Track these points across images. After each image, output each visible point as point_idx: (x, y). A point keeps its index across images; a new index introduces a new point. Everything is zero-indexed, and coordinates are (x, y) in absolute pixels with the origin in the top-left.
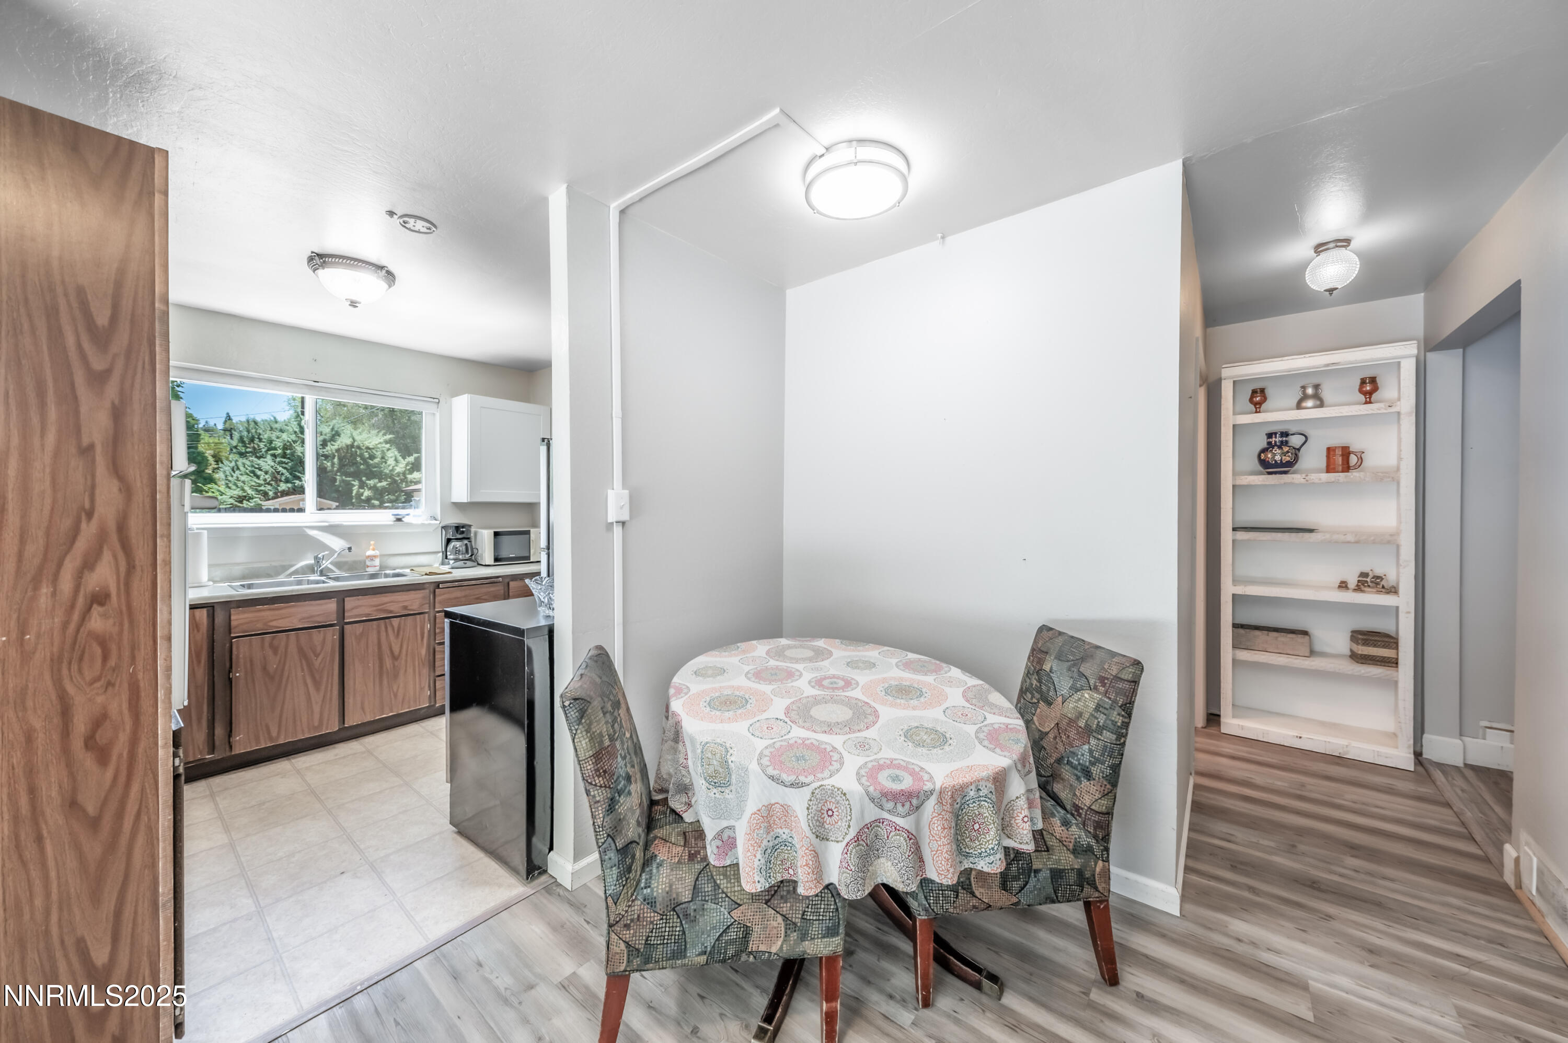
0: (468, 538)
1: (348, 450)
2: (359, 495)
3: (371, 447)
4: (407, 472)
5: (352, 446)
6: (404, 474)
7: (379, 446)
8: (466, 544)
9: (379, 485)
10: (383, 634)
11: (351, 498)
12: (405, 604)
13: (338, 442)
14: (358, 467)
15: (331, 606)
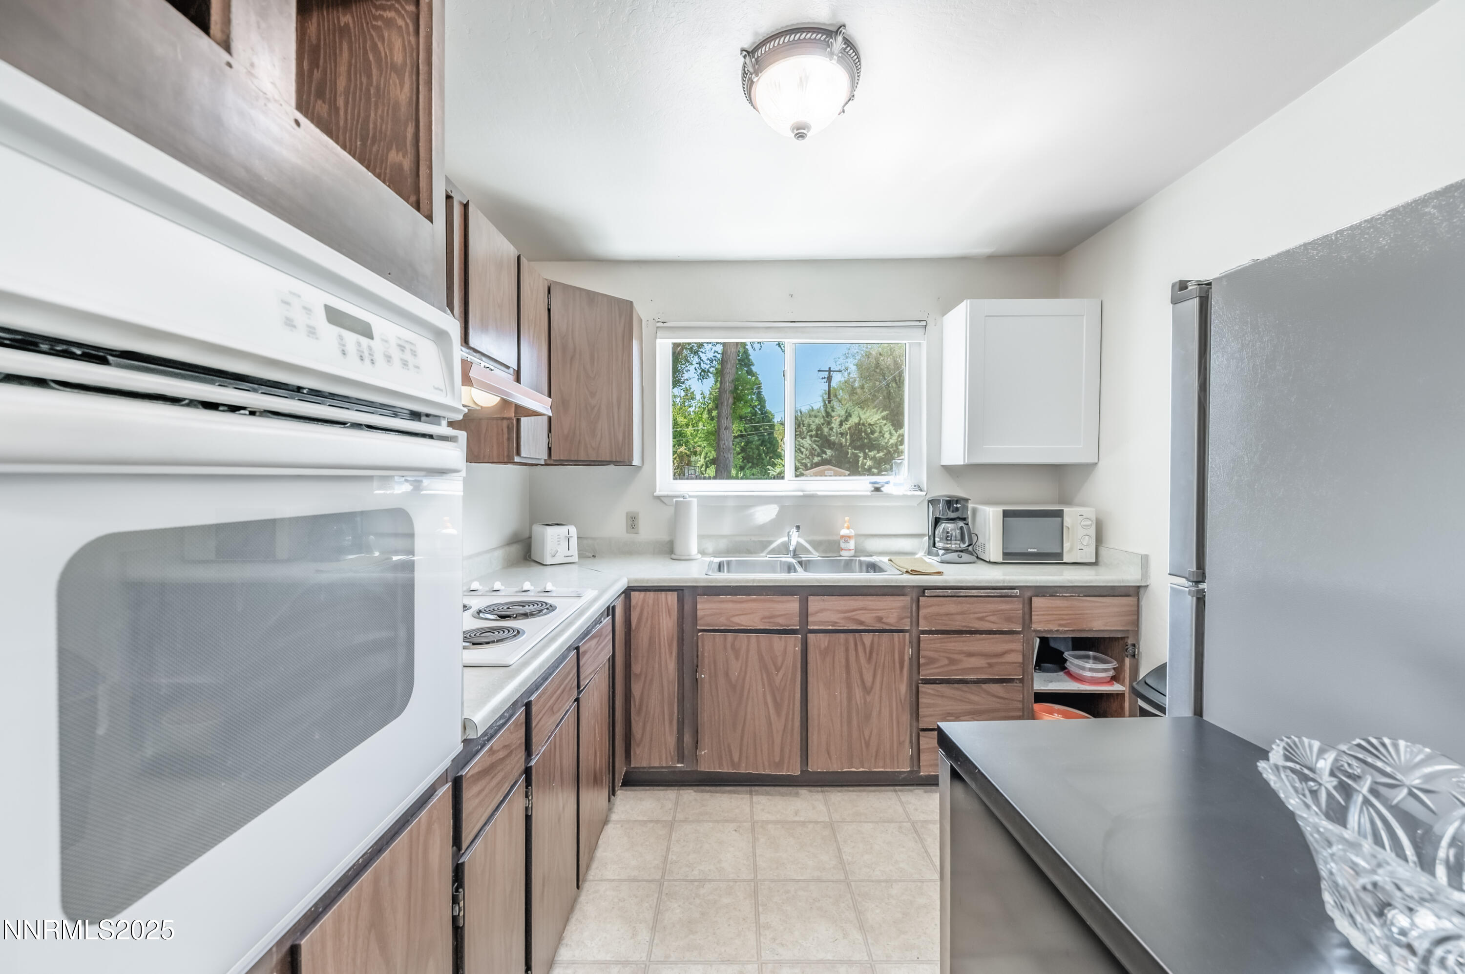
0: (964, 519)
1: (856, 427)
2: (864, 464)
3: (872, 423)
4: (899, 444)
5: (859, 424)
6: (896, 445)
7: (878, 422)
8: (961, 528)
9: (878, 455)
10: (852, 652)
11: (858, 467)
12: (880, 614)
13: (850, 422)
14: (863, 441)
15: (792, 605)
